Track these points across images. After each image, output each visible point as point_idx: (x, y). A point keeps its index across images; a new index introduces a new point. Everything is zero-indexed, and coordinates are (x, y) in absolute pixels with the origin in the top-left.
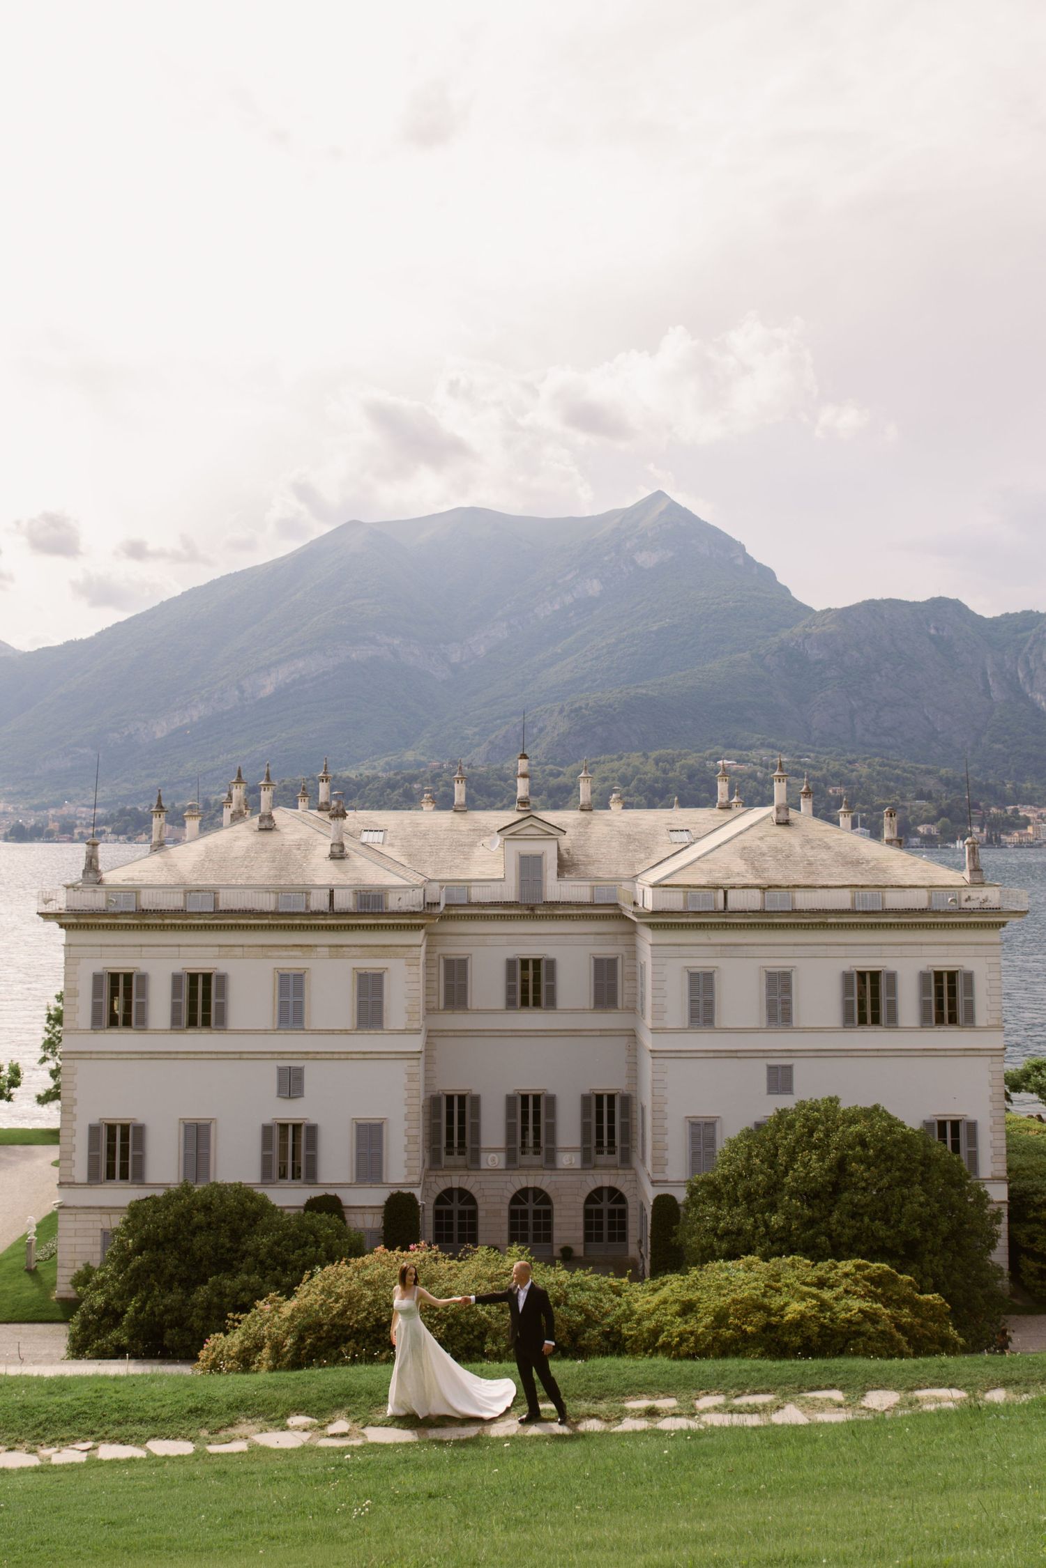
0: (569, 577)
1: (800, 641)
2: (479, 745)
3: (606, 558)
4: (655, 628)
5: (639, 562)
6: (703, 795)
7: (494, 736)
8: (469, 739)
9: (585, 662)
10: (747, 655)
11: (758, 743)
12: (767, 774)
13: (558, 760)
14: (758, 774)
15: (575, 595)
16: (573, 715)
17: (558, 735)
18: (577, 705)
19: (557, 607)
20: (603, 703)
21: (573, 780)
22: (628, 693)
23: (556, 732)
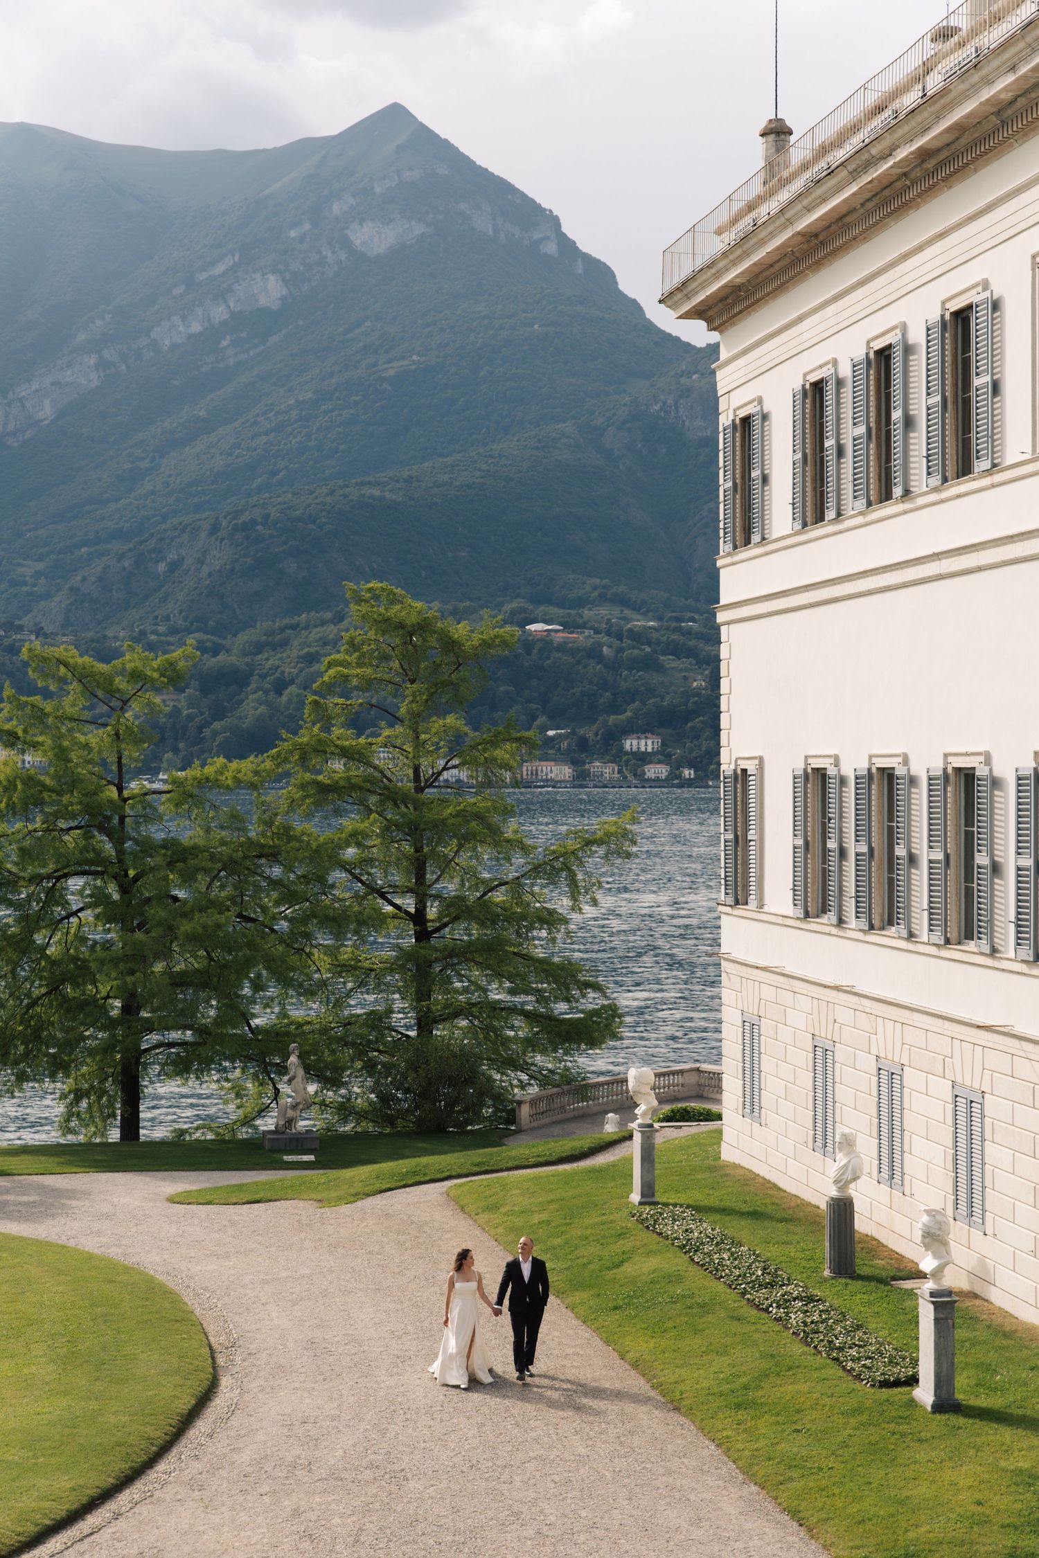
0: (220, 269)
1: (670, 401)
2: (47, 596)
3: (293, 234)
4: (391, 373)
5: (358, 242)
6: (502, 689)
7: (79, 578)
8: (25, 583)
9: (254, 437)
10: (569, 427)
11: (596, 594)
12: (620, 650)
13: (211, 623)
14: (605, 649)
15: (232, 305)
16: (239, 536)
17: (210, 575)
18: (246, 517)
19: (196, 327)
20: (298, 513)
21: (248, 659)
22: (345, 496)
23: (206, 570)
